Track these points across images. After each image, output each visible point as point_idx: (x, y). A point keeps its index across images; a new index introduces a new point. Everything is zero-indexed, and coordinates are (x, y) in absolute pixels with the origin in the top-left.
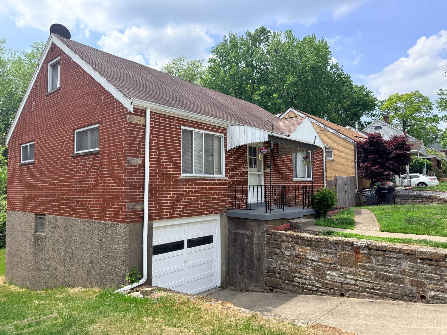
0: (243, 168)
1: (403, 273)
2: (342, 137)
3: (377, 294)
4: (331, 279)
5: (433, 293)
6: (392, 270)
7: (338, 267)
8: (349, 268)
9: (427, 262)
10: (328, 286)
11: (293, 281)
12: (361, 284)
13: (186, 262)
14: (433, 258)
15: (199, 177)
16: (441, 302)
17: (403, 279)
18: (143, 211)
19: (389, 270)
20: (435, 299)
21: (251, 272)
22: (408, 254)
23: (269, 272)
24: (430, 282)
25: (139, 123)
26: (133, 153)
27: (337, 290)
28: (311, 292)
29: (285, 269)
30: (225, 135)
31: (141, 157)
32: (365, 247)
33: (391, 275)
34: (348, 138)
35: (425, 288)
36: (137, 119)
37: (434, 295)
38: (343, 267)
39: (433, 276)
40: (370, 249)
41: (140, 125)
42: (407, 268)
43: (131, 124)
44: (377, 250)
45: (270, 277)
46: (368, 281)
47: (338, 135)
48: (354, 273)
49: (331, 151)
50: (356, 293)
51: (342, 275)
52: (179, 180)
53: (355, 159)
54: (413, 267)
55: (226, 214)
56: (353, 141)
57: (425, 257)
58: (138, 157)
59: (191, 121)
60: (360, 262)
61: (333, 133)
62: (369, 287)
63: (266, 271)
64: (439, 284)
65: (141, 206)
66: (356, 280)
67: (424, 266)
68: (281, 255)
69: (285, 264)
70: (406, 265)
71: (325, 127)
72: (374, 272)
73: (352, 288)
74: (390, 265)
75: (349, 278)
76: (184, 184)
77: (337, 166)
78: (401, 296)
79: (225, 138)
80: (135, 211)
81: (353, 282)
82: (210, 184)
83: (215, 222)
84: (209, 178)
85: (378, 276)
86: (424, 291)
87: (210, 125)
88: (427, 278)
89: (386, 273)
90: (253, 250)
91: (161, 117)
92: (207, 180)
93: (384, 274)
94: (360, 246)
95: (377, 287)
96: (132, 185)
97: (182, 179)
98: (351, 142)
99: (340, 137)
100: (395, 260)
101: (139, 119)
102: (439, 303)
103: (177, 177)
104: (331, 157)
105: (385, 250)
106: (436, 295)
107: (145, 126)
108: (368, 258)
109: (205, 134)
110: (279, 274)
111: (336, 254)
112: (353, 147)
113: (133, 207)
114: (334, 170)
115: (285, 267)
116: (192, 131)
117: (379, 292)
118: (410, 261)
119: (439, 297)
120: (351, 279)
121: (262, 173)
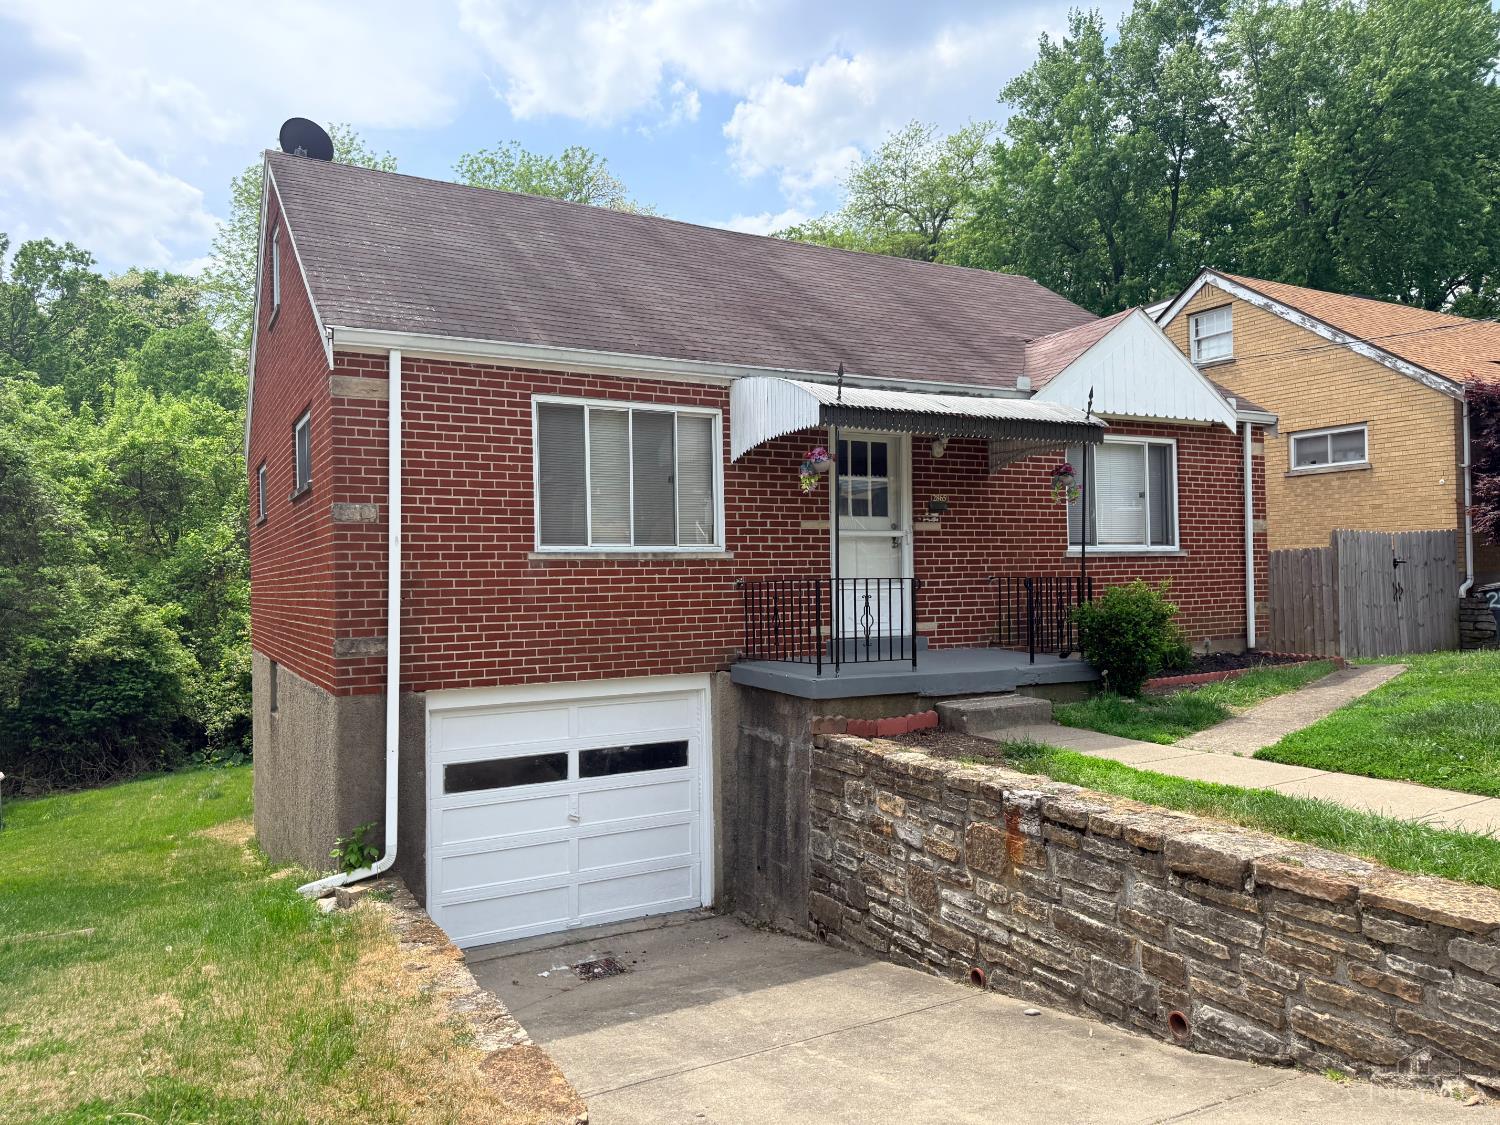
0: (805, 518)
1: (1126, 919)
2: (1404, 374)
3: (1060, 990)
4: (951, 917)
5: (1207, 1012)
6: (1100, 905)
7: (965, 876)
8: (992, 885)
9: (1194, 887)
10: (944, 941)
11: (866, 911)
12: (1021, 945)
13: (574, 819)
14: (1208, 873)
15: (607, 554)
16: (1228, 1051)
17: (1128, 943)
18: (385, 660)
19: (1089, 904)
20: (1213, 1036)
21: (780, 868)
22: (1143, 850)
23: (819, 872)
24: (1198, 966)
25: (368, 397)
26: (348, 489)
27: (966, 959)
28: (909, 957)
29: (850, 867)
30: (726, 412)
31: (377, 500)
32: (1032, 810)
33: (1094, 922)
34: (1431, 376)
35: (1184, 987)
36: (357, 387)
37: (1207, 1021)
38: (979, 879)
39: (1208, 946)
40: (1045, 819)
41: (371, 403)
42: (1140, 903)
43: (341, 402)
44: (1063, 826)
45: (819, 891)
46: (1036, 937)
47: (1387, 363)
48: (1004, 905)
49: (1362, 432)
50: (1010, 978)
51: (976, 907)
52: (525, 565)
53: (1459, 458)
54: (1155, 902)
55: (726, 674)
56: (1448, 384)
57: (1185, 867)
58: (366, 500)
59: (572, 375)
60: (1020, 866)
61: (1370, 359)
62: (1042, 961)
63: (811, 871)
64: (1223, 978)
65: (380, 647)
66: (1011, 931)
67: (1183, 902)
68: (842, 820)
69: (850, 849)
70: (1139, 890)
71: (1335, 335)
72: (1054, 906)
73: (1001, 957)
74: (1094, 885)
75: (992, 921)
76: (548, 578)
77: (1383, 493)
78: (1121, 1007)
79: (726, 420)
80: (360, 662)
81: (1001, 935)
82: (657, 576)
83: (693, 701)
84: (650, 557)
85: (1065, 925)
86: (1182, 1000)
87: (658, 382)
88: (1194, 951)
89: (1082, 917)
90: (785, 796)
91: (453, 372)
92: (646, 564)
93: (1077, 918)
94: (1018, 806)
95: (1060, 962)
96: (349, 585)
97: (536, 563)
98: (1442, 393)
99: (1398, 371)
100: (1108, 869)
101: (368, 384)
102: (1220, 1055)
103: (518, 556)
104: (1363, 456)
105: (1082, 826)
106: (1212, 1019)
107: (386, 404)
108: (1039, 853)
109: (637, 414)
110: (838, 883)
111: (962, 828)
112: (1449, 412)
113: (351, 648)
114: (1374, 507)
115: (851, 862)
116: (582, 407)
117: (1065, 983)
118: (1148, 878)
119: (1224, 1029)
120: (998, 924)
121: (906, 533)
